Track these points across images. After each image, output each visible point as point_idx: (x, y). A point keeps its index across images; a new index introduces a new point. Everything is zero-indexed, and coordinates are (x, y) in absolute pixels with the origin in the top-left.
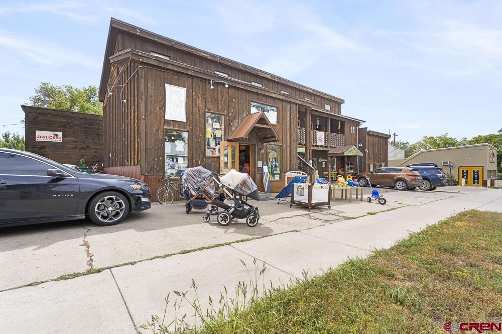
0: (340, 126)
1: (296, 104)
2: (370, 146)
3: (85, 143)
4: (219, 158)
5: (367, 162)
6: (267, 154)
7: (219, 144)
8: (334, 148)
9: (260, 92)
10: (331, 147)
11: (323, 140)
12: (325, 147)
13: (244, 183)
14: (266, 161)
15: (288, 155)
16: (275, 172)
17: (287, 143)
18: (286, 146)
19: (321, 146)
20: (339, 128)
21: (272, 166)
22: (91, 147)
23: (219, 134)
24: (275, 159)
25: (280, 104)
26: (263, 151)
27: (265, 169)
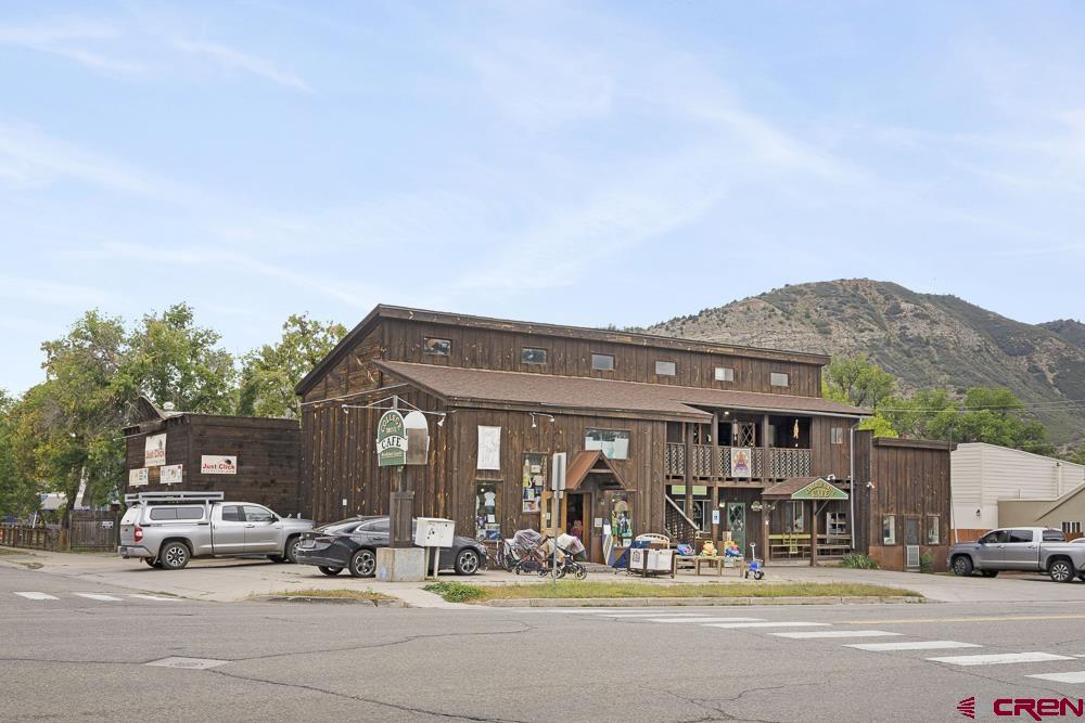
0: (796, 429)
1: (663, 422)
2: (882, 472)
3: (268, 474)
4: (539, 514)
5: (873, 513)
6: (612, 506)
7: (539, 495)
8: (779, 480)
9: (599, 414)
10: (770, 480)
11: (749, 465)
12: (754, 480)
13: (573, 545)
14: (608, 519)
15: (648, 508)
16: (624, 535)
17: (645, 488)
18: (644, 493)
19: (741, 479)
20: (796, 434)
21: (619, 525)
22: (278, 481)
23: (539, 480)
24: (625, 513)
25: (633, 428)
26: (603, 503)
27: (607, 530)
